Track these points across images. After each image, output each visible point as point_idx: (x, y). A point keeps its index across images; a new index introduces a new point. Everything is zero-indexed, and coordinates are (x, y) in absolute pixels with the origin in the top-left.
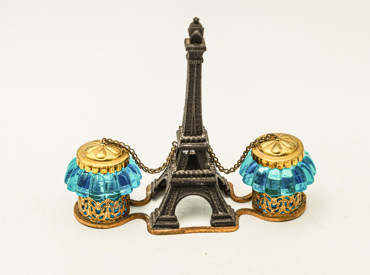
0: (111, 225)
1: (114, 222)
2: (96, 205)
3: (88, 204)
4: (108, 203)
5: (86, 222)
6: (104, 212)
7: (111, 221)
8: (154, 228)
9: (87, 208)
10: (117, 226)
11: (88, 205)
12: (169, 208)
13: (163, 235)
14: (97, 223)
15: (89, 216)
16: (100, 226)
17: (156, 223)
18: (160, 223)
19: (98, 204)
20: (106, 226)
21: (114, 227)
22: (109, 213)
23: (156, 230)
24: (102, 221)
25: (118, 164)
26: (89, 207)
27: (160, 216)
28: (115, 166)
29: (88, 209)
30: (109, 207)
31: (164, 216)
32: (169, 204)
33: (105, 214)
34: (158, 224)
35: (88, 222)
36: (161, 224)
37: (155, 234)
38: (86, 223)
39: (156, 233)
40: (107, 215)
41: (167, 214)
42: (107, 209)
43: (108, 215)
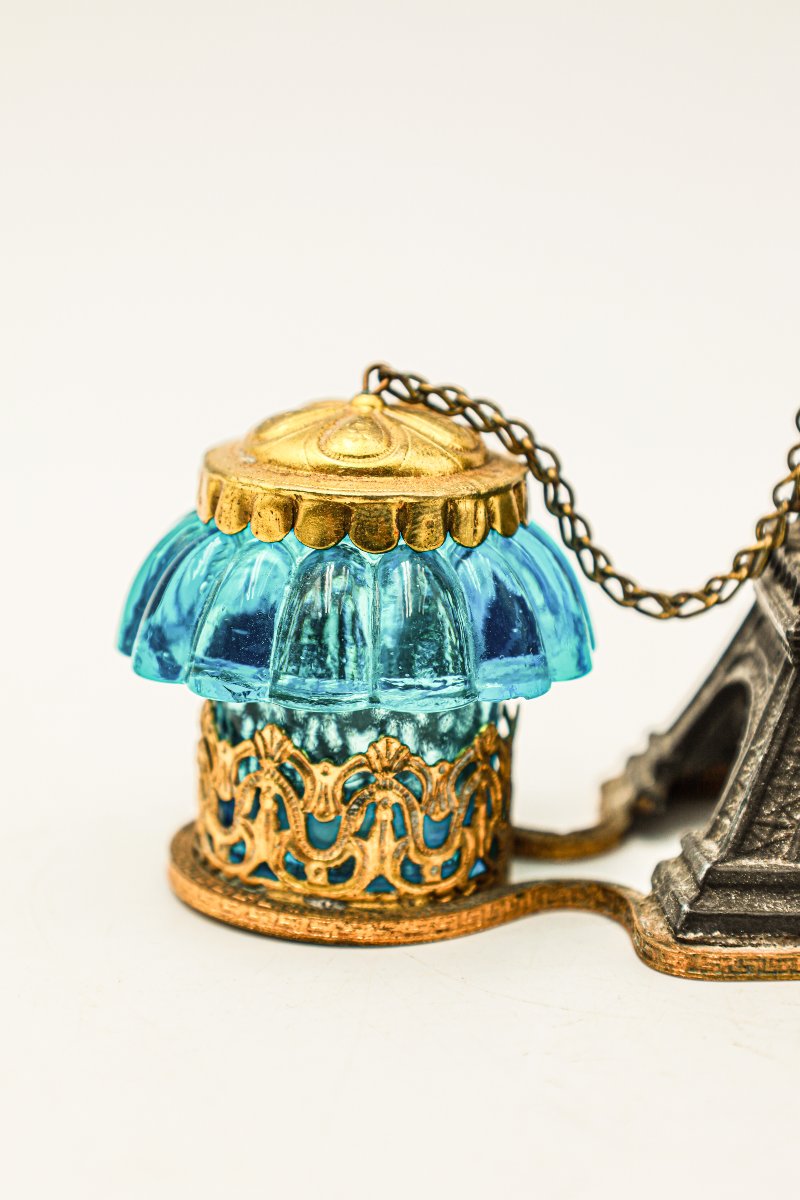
0: (405, 926)
1: (422, 908)
2: (314, 781)
3: (263, 785)
4: (386, 770)
5: (240, 902)
6: (363, 834)
7: (399, 900)
8: (691, 936)
9: (253, 815)
10: (442, 935)
11: (258, 791)
12: (777, 814)
13: (750, 979)
14: (313, 910)
15: (263, 869)
16: (329, 928)
17: (697, 899)
18: (729, 904)
19: (325, 773)
20: (367, 931)
21: (415, 939)
22: (391, 844)
23: (699, 949)
24: (345, 902)
25: (463, 497)
26: (268, 804)
27: (722, 861)
28: (445, 507)
29: (261, 816)
30: (393, 797)
31: (747, 863)
32: (780, 788)
33: (363, 851)
34: (714, 904)
35: (255, 903)
36: (735, 910)
37: (695, 971)
38: (243, 909)
39: (700, 961)
40: (376, 855)
41: (768, 849)
42: (385, 815)
43: (382, 859)
